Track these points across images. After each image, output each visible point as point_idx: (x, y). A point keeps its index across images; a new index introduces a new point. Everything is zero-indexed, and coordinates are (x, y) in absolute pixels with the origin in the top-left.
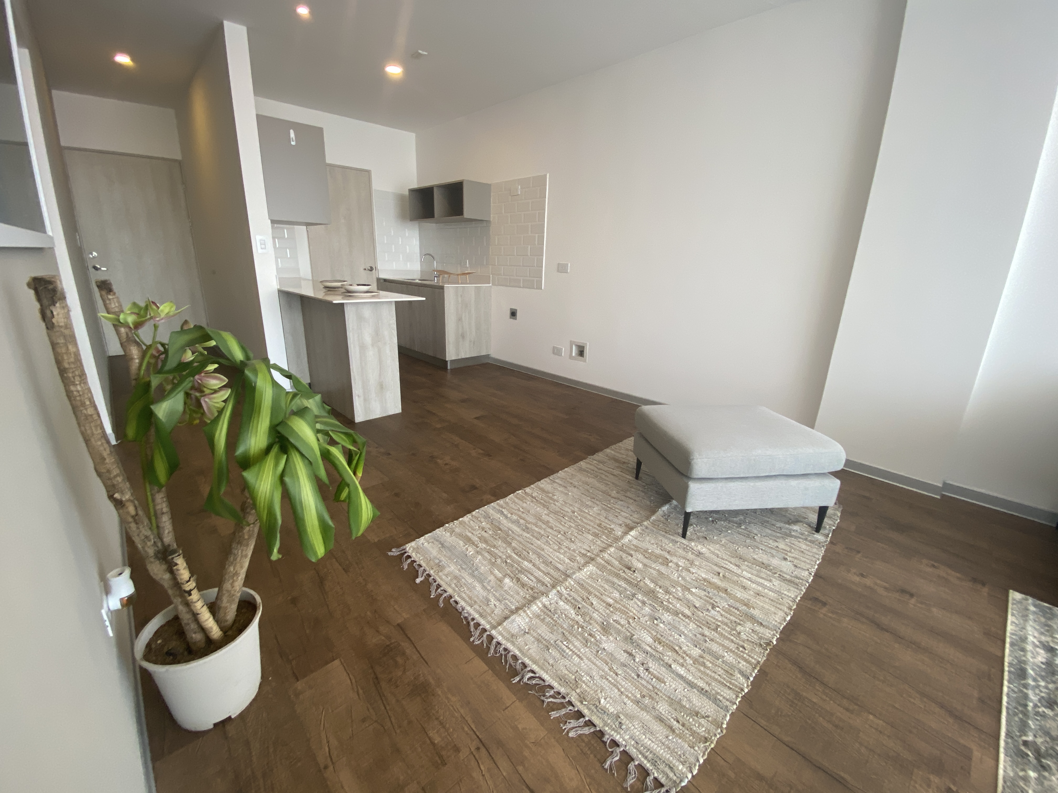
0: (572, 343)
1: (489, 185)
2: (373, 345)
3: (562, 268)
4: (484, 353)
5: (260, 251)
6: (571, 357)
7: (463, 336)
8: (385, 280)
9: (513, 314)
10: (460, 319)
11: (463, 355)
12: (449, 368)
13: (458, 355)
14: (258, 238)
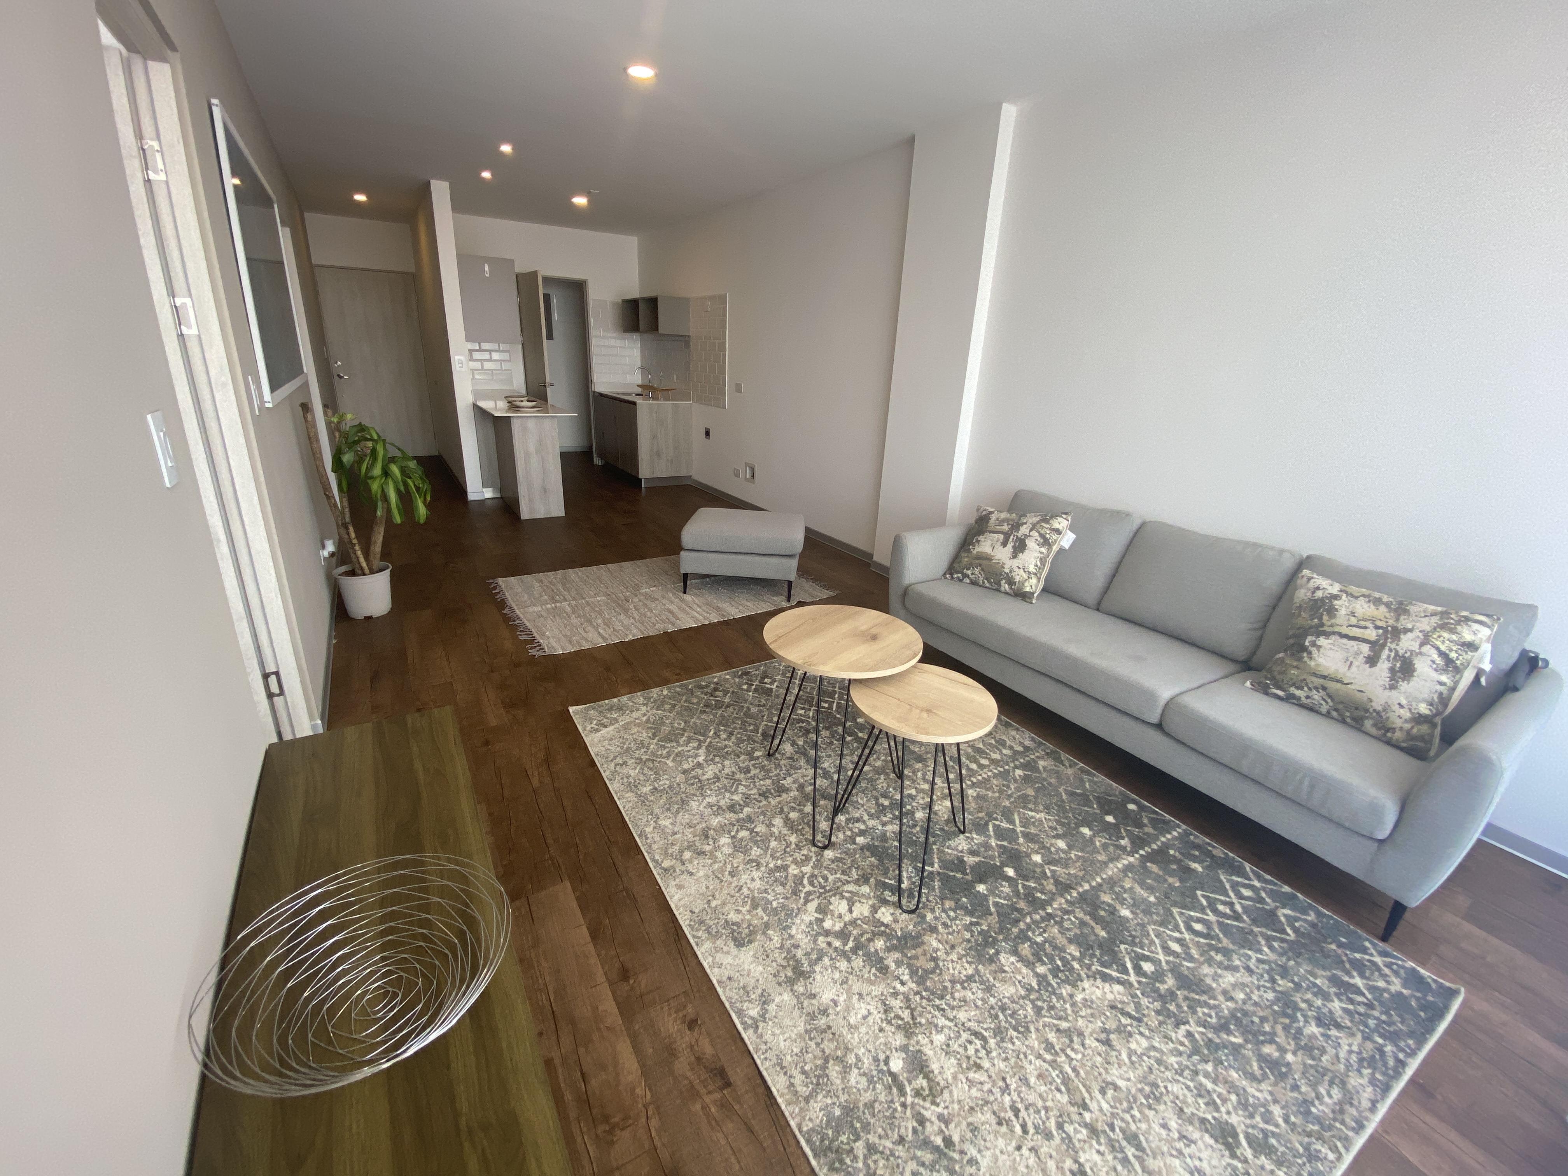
0: (746, 464)
1: (688, 299)
2: (536, 453)
3: (738, 388)
4: (683, 473)
5: (458, 369)
6: (746, 479)
7: (658, 454)
8: (601, 395)
9: (707, 433)
10: (654, 437)
11: (658, 474)
12: (643, 486)
13: (653, 473)
14: (457, 358)
